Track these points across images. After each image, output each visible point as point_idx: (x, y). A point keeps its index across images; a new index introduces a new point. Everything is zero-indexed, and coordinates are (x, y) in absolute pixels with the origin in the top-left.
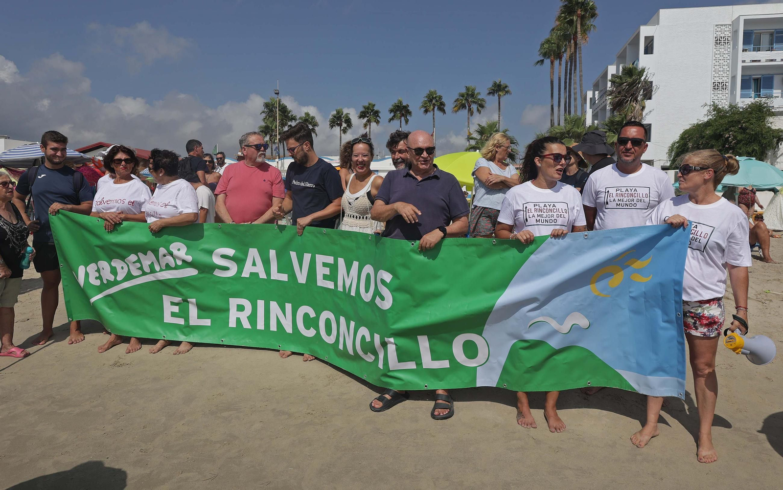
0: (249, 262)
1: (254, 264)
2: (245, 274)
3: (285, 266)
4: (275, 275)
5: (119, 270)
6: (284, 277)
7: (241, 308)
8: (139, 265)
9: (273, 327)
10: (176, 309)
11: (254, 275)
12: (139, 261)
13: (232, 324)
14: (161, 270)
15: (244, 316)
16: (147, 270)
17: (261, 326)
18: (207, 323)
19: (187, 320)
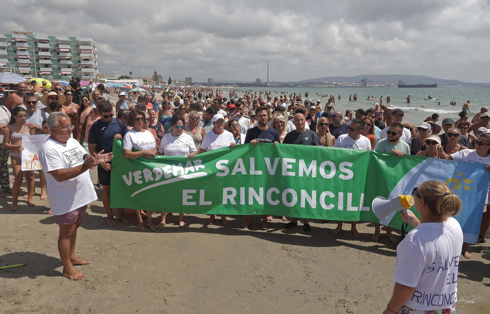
0: (236, 166)
1: (239, 167)
4: (253, 172)
5: (157, 175)
6: (259, 173)
7: (230, 193)
9: (251, 202)
10: (191, 197)
11: (239, 173)
12: (171, 169)
13: (225, 202)
15: (232, 198)
16: (175, 174)
17: (243, 202)
18: (209, 203)
19: (198, 203)
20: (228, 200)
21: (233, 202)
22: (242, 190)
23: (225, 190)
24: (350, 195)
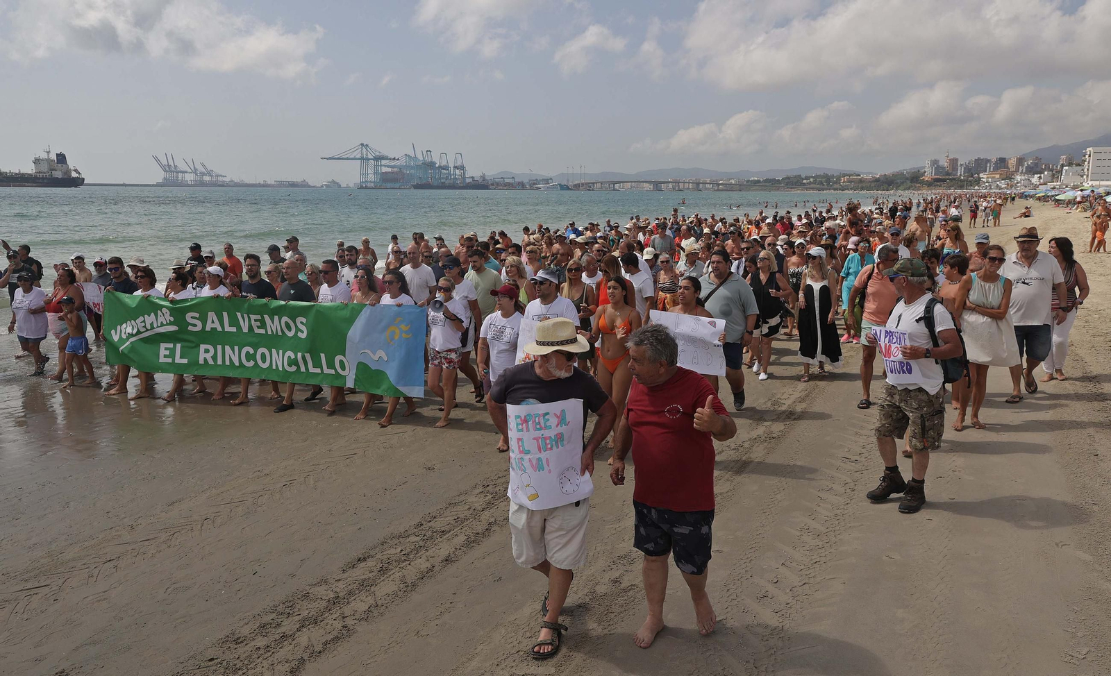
0: (209, 321)
1: (213, 322)
2: (208, 329)
3: (234, 322)
4: (228, 328)
6: (234, 329)
7: (207, 351)
8: (143, 324)
9: (228, 363)
10: (167, 352)
11: (214, 329)
12: (144, 321)
13: (201, 361)
14: (158, 327)
15: (209, 356)
16: (149, 327)
17: (220, 362)
18: (185, 361)
19: (174, 360)
20: (205, 359)
21: (211, 362)
22: (219, 347)
23: (203, 347)
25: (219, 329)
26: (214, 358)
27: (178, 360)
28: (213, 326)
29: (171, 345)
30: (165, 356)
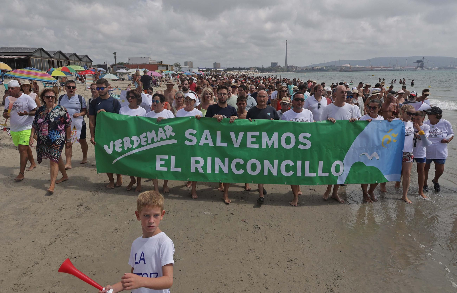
0: (203, 137)
1: (206, 138)
4: (219, 144)
5: (135, 142)
6: (225, 145)
7: (198, 162)
9: (217, 171)
10: (163, 163)
11: (206, 144)
13: (193, 171)
15: (199, 166)
18: (179, 170)
19: (169, 168)
20: (196, 168)
21: (201, 171)
22: (209, 160)
23: (193, 159)
24: (307, 163)
25: (211, 144)
26: (205, 167)
27: (173, 168)
28: (206, 141)
29: (166, 157)
30: (161, 166)
